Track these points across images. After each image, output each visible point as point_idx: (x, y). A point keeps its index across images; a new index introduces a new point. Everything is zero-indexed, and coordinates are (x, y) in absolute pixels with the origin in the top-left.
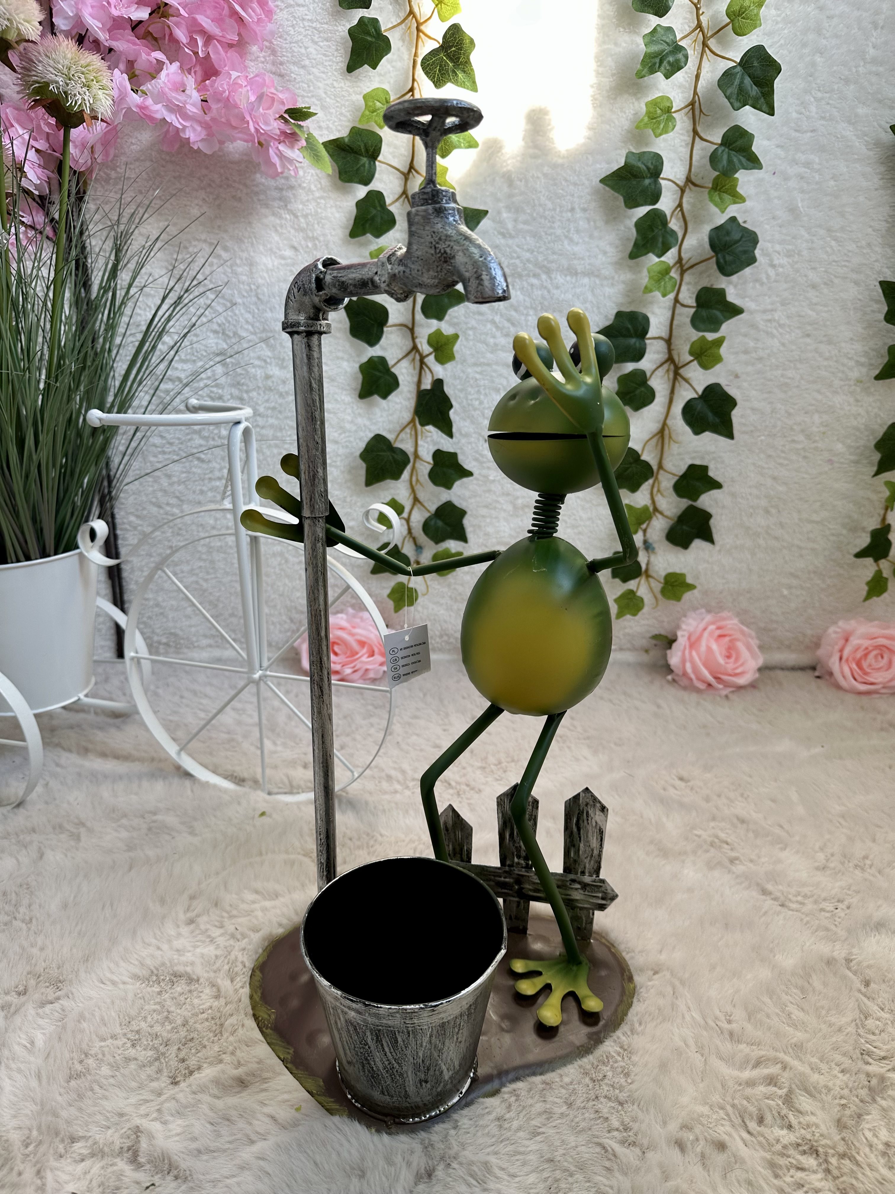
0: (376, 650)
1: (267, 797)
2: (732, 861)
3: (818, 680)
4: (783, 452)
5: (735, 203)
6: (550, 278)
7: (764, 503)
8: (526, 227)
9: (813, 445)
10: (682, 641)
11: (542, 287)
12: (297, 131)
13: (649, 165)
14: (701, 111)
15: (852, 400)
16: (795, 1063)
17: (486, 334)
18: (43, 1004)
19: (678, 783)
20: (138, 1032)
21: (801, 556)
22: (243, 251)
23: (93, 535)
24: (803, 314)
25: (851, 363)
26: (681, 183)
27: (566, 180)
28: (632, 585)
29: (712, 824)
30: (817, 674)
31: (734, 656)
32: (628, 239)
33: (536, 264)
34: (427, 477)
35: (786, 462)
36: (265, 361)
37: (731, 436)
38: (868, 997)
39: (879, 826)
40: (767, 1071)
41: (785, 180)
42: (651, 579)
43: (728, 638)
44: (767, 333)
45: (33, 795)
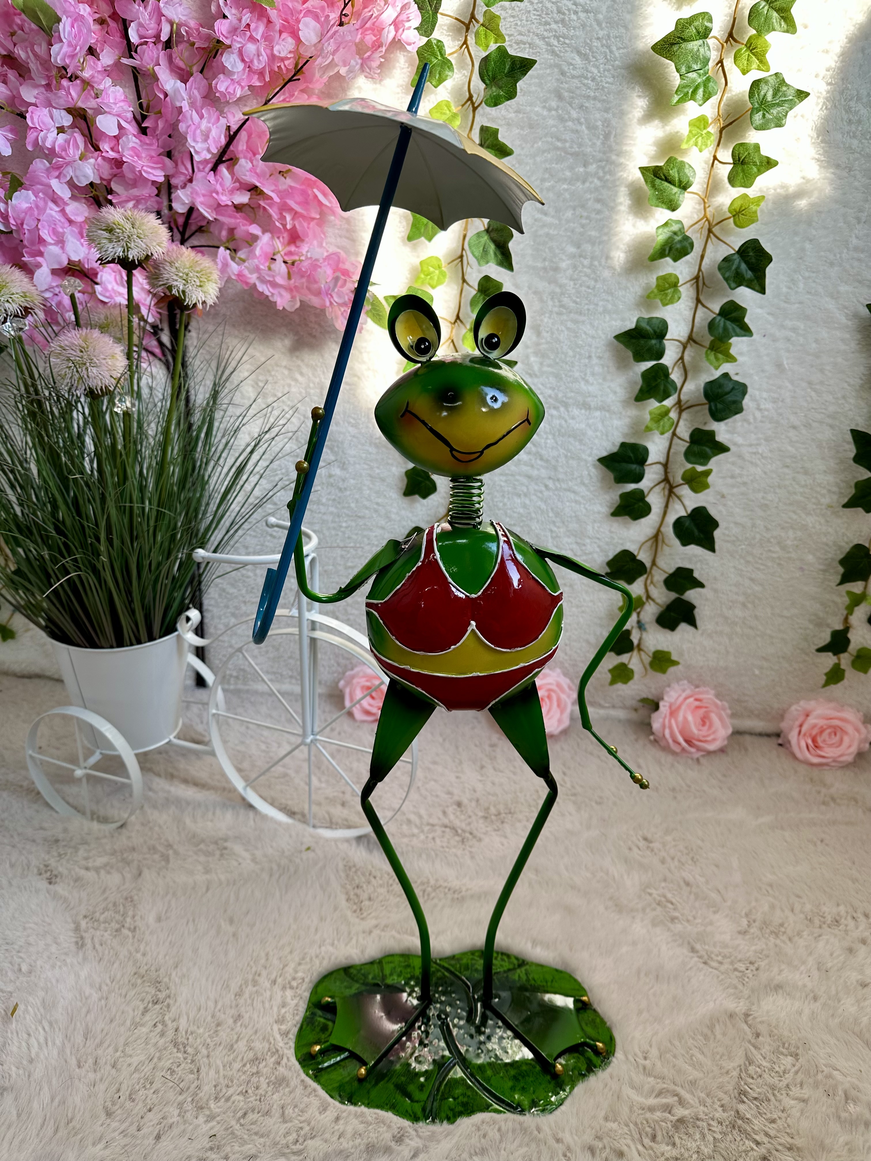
1: (312, 830)
2: (673, 919)
3: (780, 748)
4: (760, 559)
5: (728, 361)
6: (568, 410)
8: (550, 369)
9: (787, 555)
10: (664, 708)
11: (561, 416)
13: (656, 328)
14: (704, 283)
15: (822, 521)
16: (688, 1097)
19: (642, 843)
21: (773, 643)
23: (189, 620)
24: (783, 449)
25: (824, 491)
26: (683, 340)
27: (585, 333)
28: (624, 658)
29: (663, 884)
30: (780, 741)
31: (708, 724)
32: (636, 383)
33: (557, 399)
35: (762, 567)
37: (713, 550)
38: (755, 1047)
39: (799, 897)
40: (664, 1101)
41: (774, 341)
42: (642, 653)
43: (703, 710)
44: (752, 463)
45: (133, 818)
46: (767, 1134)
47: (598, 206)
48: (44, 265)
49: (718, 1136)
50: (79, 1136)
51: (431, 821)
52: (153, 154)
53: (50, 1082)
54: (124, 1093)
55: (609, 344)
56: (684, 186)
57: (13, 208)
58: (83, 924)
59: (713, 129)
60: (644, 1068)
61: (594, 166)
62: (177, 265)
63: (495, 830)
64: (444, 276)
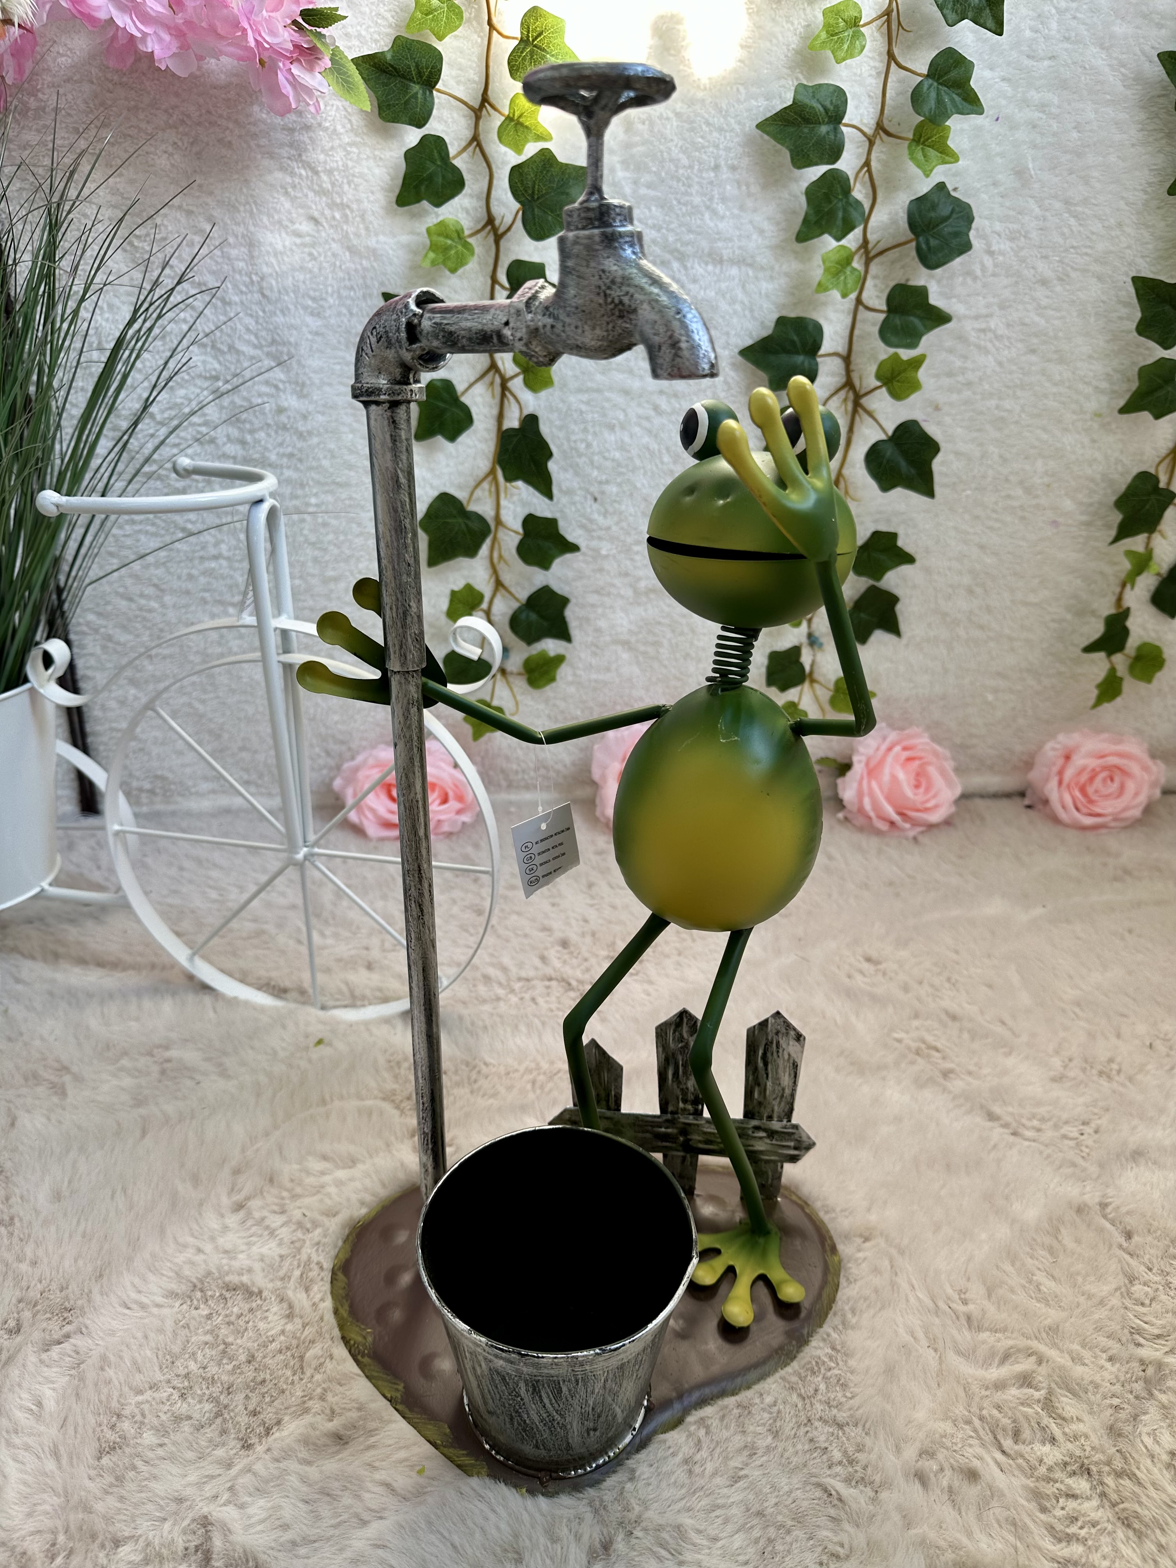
0: (451, 794)
1: (321, 1014)
2: (946, 1074)
3: (1029, 811)
4: (994, 511)
5: (944, 162)
6: (685, 268)
7: (966, 580)
8: (651, 193)
9: (1034, 502)
10: (858, 767)
12: (319, 45)
13: (827, 104)
14: (899, 23)
15: (1086, 440)
16: (1052, 1353)
18: (46, 1347)
19: (866, 966)
20: (187, 1376)
21: (1012, 650)
22: (238, 224)
23: (48, 660)
24: (1027, 320)
25: (1089, 390)
26: (869, 131)
27: (708, 124)
28: (793, 694)
29: (916, 1023)
30: (1027, 802)
31: (924, 785)
32: (794, 212)
33: (666, 248)
34: (514, 551)
35: (997, 525)
36: (276, 387)
37: (929, 492)
38: (1132, 1254)
39: (1123, 1015)
40: (1018, 1367)
41: (1011, 128)
42: (817, 685)
43: (917, 762)
44: (979, 347)
51: (523, 974)
55: (749, 142)
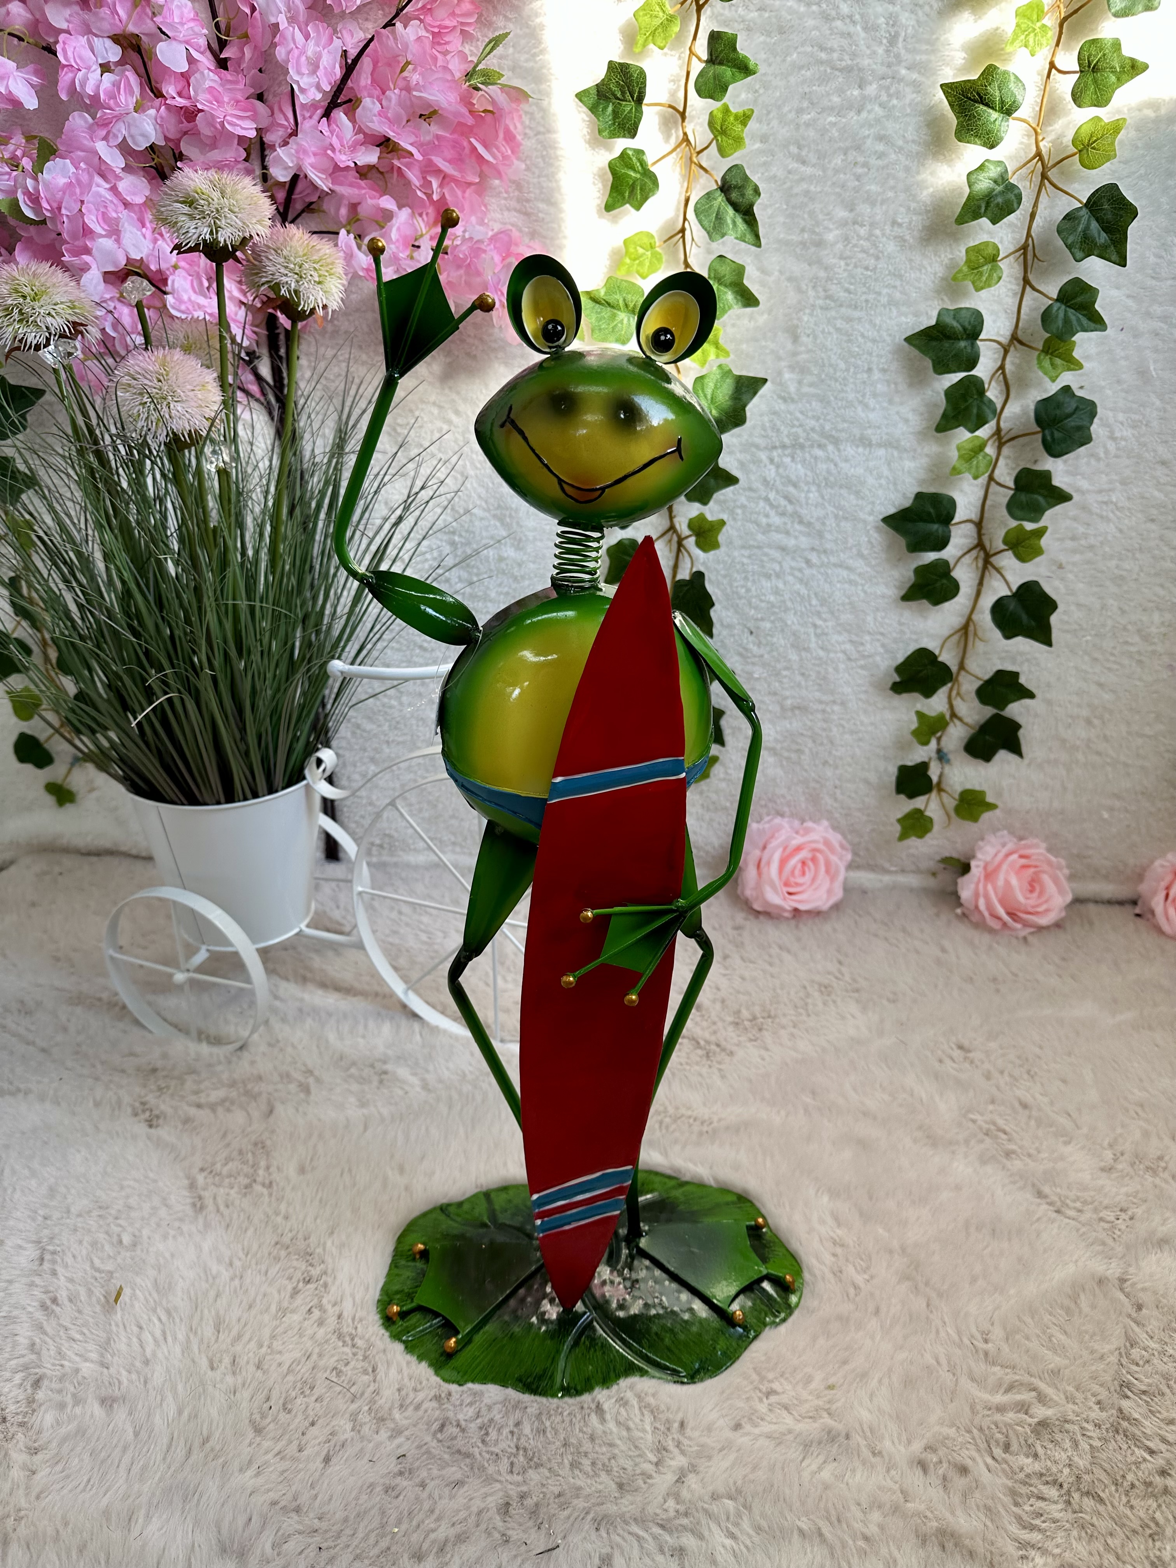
2: (1008, 1154)
3: (1138, 920)
4: (1112, 654)
5: (1069, 369)
6: (838, 450)
8: (812, 390)
9: (1150, 648)
10: (977, 870)
11: (829, 459)
13: (966, 324)
14: (1035, 255)
16: (1050, 1392)
17: (759, 513)
19: (957, 1053)
21: (1128, 774)
23: (320, 764)
24: (1147, 495)
26: (1005, 340)
27: (863, 336)
28: (919, 802)
29: (991, 1107)
30: (1137, 910)
31: (1038, 889)
32: (936, 405)
33: (823, 434)
37: (1048, 642)
38: (1138, 1323)
40: (1019, 1397)
41: (1135, 336)
42: (943, 794)
43: (1032, 870)
44: (1102, 517)
45: (256, 1036)
46: (1164, 1440)
47: (880, 147)
48: (94, 266)
49: (1097, 1443)
50: (221, 1460)
52: (240, 97)
53: (174, 1389)
54: (276, 1401)
55: (898, 351)
56: (1008, 110)
57: (47, 185)
58: (201, 1179)
59: (1051, 21)
60: (986, 1354)
61: (874, 86)
62: (285, 252)
63: (751, 1040)
64: (659, 260)
